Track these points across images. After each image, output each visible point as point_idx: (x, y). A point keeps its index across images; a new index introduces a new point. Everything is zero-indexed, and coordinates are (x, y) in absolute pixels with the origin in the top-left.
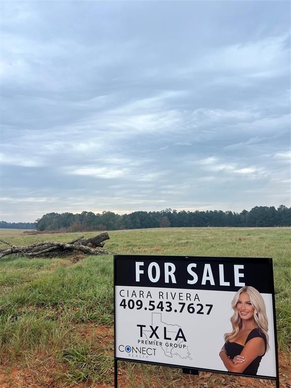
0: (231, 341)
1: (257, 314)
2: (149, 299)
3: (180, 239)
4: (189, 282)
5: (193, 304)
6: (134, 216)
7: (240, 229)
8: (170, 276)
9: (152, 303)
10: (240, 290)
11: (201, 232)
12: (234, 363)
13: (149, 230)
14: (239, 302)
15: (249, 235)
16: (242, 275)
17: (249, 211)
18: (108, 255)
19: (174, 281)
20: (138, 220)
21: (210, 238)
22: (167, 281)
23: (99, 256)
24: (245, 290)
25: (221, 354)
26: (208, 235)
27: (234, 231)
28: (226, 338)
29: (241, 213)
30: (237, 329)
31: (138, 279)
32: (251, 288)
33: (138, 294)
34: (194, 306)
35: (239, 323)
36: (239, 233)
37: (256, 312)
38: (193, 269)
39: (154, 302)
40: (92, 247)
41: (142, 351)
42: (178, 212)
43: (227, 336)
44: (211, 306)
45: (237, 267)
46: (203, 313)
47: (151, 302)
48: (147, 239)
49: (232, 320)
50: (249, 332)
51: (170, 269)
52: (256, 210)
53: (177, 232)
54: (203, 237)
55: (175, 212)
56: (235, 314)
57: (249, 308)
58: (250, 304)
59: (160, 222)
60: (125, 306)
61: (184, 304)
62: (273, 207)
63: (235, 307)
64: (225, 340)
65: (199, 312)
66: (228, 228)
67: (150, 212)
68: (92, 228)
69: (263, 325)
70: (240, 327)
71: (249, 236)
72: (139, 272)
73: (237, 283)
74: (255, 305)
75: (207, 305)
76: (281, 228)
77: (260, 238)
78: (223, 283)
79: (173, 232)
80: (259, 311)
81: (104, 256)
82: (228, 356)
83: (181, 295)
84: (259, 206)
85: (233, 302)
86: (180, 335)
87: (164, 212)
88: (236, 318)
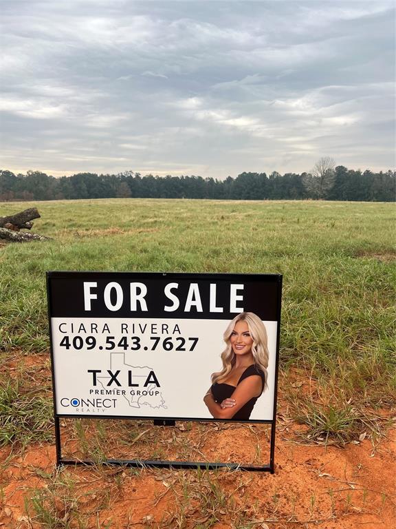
0: (220, 382)
1: (256, 348)
2: (106, 334)
3: (146, 217)
4: (167, 309)
5: (171, 338)
6: (77, 179)
7: (222, 203)
8: (138, 302)
9: (110, 340)
10: (237, 318)
11: (173, 206)
12: (222, 408)
13: (100, 201)
14: (234, 333)
15: (233, 211)
16: (241, 298)
17: (235, 178)
18: (40, 243)
19: (144, 308)
20: (84, 186)
21: (185, 215)
22: (133, 308)
23: (25, 245)
24: (243, 317)
25: (205, 399)
26: (182, 210)
27: (215, 205)
28: (213, 379)
29: (225, 181)
30: (229, 367)
31: (88, 307)
32: (251, 314)
33: (88, 328)
34: (173, 341)
35: (231, 359)
36: (221, 209)
37: (254, 345)
38: (173, 291)
39: (113, 338)
40: (13, 229)
41: (96, 403)
42: (142, 177)
43: (215, 377)
44: (196, 340)
45: (234, 288)
46: (184, 350)
47: (108, 338)
48: (98, 216)
49: (223, 356)
50: (244, 370)
51: (139, 291)
52: (243, 177)
53: (141, 207)
54: (176, 213)
55: (137, 176)
56: (228, 349)
57: (246, 340)
58: (248, 335)
59: (116, 191)
60: (68, 346)
61: (158, 339)
62: (264, 174)
63: (228, 340)
64: (213, 380)
65: (179, 349)
66: (208, 200)
67: (102, 175)
68: (13, 196)
69: (263, 360)
70: (233, 364)
71: (234, 214)
72: (89, 297)
73: (233, 309)
74: (255, 336)
75: (190, 339)
76: (271, 201)
77: (246, 216)
78: (213, 308)
79: (136, 206)
80: (259, 343)
81: (32, 243)
82: (215, 400)
83: (154, 327)
84: (247, 172)
85: (226, 334)
86: (152, 379)
87: (122, 176)
88: (229, 353)
